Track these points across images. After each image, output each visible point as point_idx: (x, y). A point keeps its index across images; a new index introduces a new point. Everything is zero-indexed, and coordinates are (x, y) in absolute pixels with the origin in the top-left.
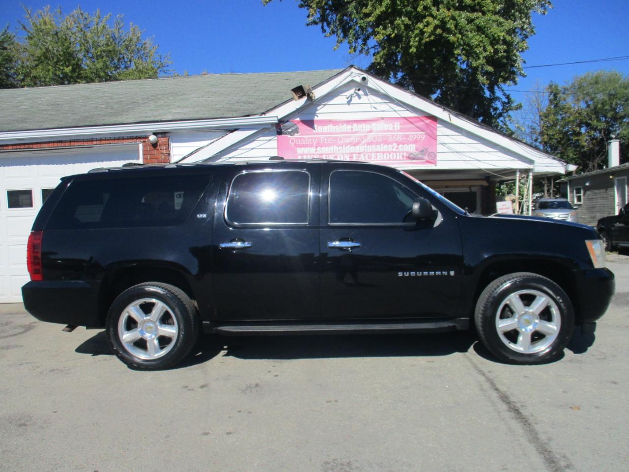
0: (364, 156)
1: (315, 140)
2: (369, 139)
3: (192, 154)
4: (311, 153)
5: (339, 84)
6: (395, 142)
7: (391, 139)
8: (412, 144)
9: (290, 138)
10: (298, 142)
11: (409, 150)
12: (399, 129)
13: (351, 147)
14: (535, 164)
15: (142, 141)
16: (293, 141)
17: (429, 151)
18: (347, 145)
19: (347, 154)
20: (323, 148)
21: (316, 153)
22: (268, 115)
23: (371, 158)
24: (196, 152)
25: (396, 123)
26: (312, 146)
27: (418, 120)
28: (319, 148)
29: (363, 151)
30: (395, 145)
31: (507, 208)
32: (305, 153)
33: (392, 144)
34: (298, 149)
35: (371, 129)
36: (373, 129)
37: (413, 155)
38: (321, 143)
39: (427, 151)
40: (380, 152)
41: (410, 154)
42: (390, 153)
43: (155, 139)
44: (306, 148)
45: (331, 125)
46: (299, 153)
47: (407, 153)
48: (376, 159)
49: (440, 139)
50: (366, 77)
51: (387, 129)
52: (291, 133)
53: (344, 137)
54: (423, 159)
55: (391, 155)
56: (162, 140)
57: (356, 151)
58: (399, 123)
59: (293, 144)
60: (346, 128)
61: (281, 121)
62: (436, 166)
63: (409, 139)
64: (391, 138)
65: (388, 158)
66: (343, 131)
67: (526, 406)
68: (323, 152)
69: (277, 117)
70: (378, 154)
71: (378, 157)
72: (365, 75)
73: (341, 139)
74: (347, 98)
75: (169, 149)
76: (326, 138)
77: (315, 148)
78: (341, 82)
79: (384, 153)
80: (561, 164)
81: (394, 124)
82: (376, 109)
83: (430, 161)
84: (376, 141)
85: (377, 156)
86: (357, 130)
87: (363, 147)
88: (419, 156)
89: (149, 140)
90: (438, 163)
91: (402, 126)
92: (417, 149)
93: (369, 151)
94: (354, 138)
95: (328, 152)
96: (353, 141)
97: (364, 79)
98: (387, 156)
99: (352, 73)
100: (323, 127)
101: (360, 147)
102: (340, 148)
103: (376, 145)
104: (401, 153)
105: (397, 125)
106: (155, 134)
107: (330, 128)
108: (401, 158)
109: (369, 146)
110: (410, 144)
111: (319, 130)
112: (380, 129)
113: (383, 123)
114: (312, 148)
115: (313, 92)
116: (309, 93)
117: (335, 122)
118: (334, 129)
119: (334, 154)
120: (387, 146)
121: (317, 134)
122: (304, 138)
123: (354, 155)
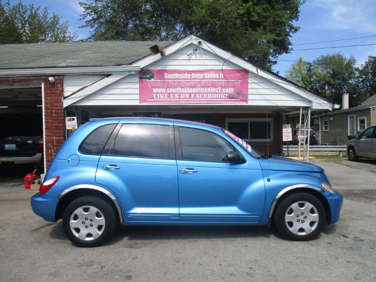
0: (199, 95)
2: (203, 84)
3: (79, 91)
4: (162, 92)
5: (181, 46)
6: (220, 86)
7: (217, 85)
9: (149, 81)
10: (154, 85)
11: (230, 92)
12: (223, 77)
13: (190, 89)
14: (313, 104)
15: (44, 80)
16: (150, 84)
17: (243, 93)
18: (188, 88)
19: (187, 93)
20: (171, 89)
21: (166, 92)
22: (133, 65)
23: (204, 97)
24: (82, 90)
25: (221, 74)
26: (163, 87)
27: (236, 71)
29: (198, 92)
31: (288, 133)
32: (158, 92)
33: (218, 88)
34: (153, 89)
36: (205, 77)
37: (232, 96)
38: (170, 85)
39: (241, 93)
40: (210, 93)
41: (230, 95)
42: (216, 93)
43: (53, 80)
44: (159, 89)
45: (177, 74)
46: (154, 92)
47: (228, 94)
48: (207, 98)
49: (250, 85)
51: (215, 77)
52: (149, 78)
53: (186, 82)
54: (238, 99)
55: (218, 94)
56: (58, 80)
57: (193, 92)
58: (223, 74)
59: (150, 86)
60: (188, 76)
61: (143, 70)
62: (247, 103)
63: (229, 84)
64: (217, 83)
65: (215, 97)
66: (185, 78)
68: (171, 92)
69: (139, 67)
70: (209, 94)
71: (209, 96)
72: (200, 40)
73: (183, 83)
74: (188, 56)
75: (63, 87)
76: (173, 82)
77: (165, 89)
78: (184, 44)
79: (212, 93)
80: (330, 104)
81: (219, 74)
83: (244, 100)
84: (207, 85)
85: (207, 95)
86: (194, 78)
87: (198, 89)
88: (236, 96)
89: (49, 80)
90: (249, 102)
91: (225, 76)
92: (234, 92)
93: (202, 92)
94: (192, 83)
95: (174, 92)
96: (192, 85)
98: (214, 96)
99: (191, 38)
100: (172, 74)
101: (197, 89)
102: (183, 89)
103: (207, 88)
104: (224, 94)
106: (53, 76)
107: (177, 76)
108: (224, 97)
109: (202, 89)
110: (231, 88)
111: (168, 76)
112: (210, 77)
113: (212, 73)
114: (164, 89)
115: (165, 51)
116: (162, 51)
117: (180, 72)
118: (179, 76)
119: (178, 93)
120: (214, 89)
121: (168, 79)
122: (158, 82)
123: (192, 95)
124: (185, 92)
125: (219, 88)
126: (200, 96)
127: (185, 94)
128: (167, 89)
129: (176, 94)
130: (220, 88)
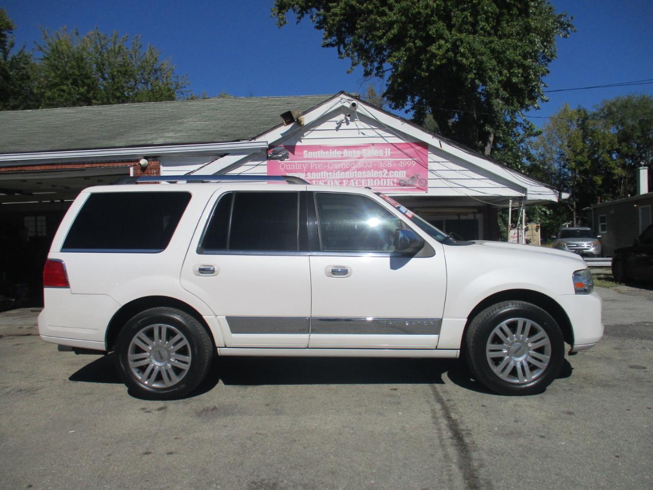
0: (354, 182)
1: (305, 165)
2: (359, 165)
5: (329, 110)
6: (386, 168)
7: (381, 165)
8: (403, 170)
9: (281, 163)
10: (288, 168)
11: (400, 176)
12: (389, 155)
13: (342, 173)
14: (528, 192)
15: (133, 164)
16: (283, 166)
17: (420, 177)
18: (337, 171)
19: (337, 179)
20: (313, 173)
22: (257, 140)
25: (386, 149)
27: (408, 146)
28: (309, 174)
29: (353, 177)
30: (385, 171)
33: (382, 171)
35: (361, 155)
36: (363, 155)
37: (403, 182)
38: (311, 168)
39: (418, 178)
40: (370, 178)
41: (401, 180)
42: (380, 179)
43: (146, 164)
44: (296, 174)
45: (321, 151)
47: (397, 179)
48: (366, 185)
49: (431, 166)
50: (356, 103)
51: (378, 155)
52: (281, 159)
53: (334, 163)
54: (413, 186)
55: (382, 180)
56: (153, 163)
57: (346, 177)
58: (389, 149)
59: (283, 169)
60: (337, 153)
61: (271, 146)
62: (427, 192)
63: (399, 165)
65: (379, 184)
66: (333, 157)
67: (471, 434)
68: (313, 178)
69: (267, 142)
71: (369, 182)
72: (355, 101)
73: (331, 164)
74: (337, 124)
75: (159, 173)
76: (315, 163)
77: (305, 173)
78: (331, 108)
79: (374, 179)
80: (554, 192)
81: (384, 151)
82: (364, 134)
83: (421, 187)
84: (366, 167)
85: (367, 182)
86: (347, 156)
87: (353, 172)
88: (410, 183)
89: (140, 164)
90: (429, 190)
91: (393, 152)
92: (407, 176)
93: (359, 177)
94: (344, 163)
95: (317, 178)
96: (343, 166)
97: (354, 105)
98: (377, 182)
99: (342, 99)
100: (314, 152)
101: (351, 172)
102: (330, 173)
103: (366, 171)
104: (392, 180)
105: (388, 151)
106: (146, 157)
107: (321, 154)
108: (392, 184)
109: (359, 172)
110: (401, 170)
111: (309, 155)
112: (370, 155)
113: (373, 150)
114: (302, 173)
115: (304, 118)
116: (299, 119)
117: (325, 148)
118: (324, 155)
119: (323, 179)
120: (377, 172)
121: (308, 159)
122: (295, 164)
123: (344, 181)
124: (334, 177)
125: (384, 170)
126: (357, 183)
127: (333, 180)
128: (308, 173)
129: (320, 181)
130: (386, 170)
